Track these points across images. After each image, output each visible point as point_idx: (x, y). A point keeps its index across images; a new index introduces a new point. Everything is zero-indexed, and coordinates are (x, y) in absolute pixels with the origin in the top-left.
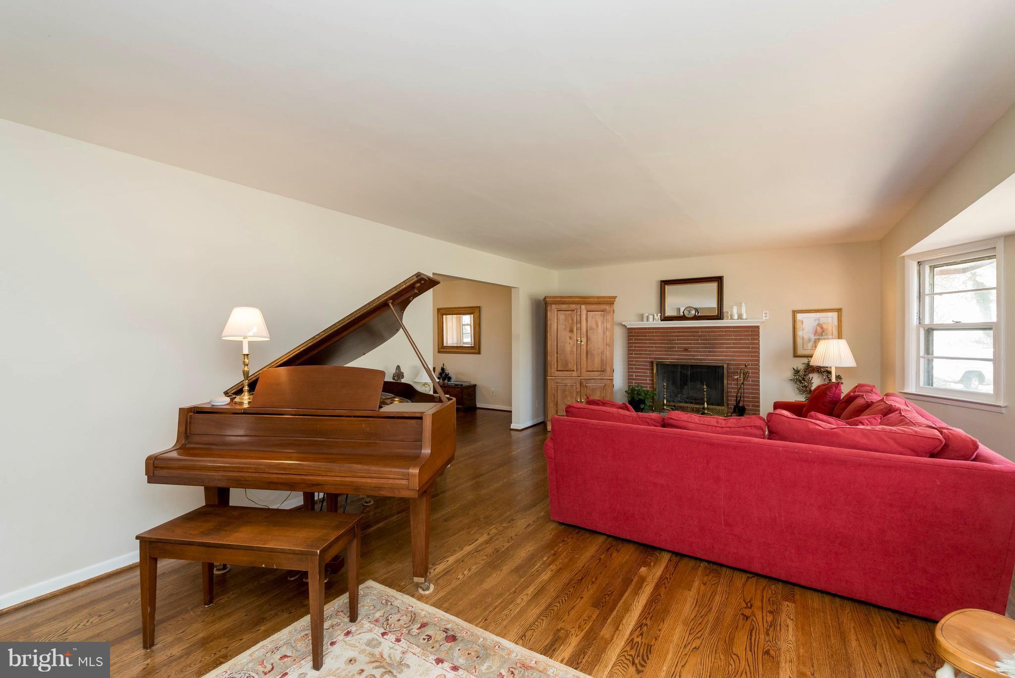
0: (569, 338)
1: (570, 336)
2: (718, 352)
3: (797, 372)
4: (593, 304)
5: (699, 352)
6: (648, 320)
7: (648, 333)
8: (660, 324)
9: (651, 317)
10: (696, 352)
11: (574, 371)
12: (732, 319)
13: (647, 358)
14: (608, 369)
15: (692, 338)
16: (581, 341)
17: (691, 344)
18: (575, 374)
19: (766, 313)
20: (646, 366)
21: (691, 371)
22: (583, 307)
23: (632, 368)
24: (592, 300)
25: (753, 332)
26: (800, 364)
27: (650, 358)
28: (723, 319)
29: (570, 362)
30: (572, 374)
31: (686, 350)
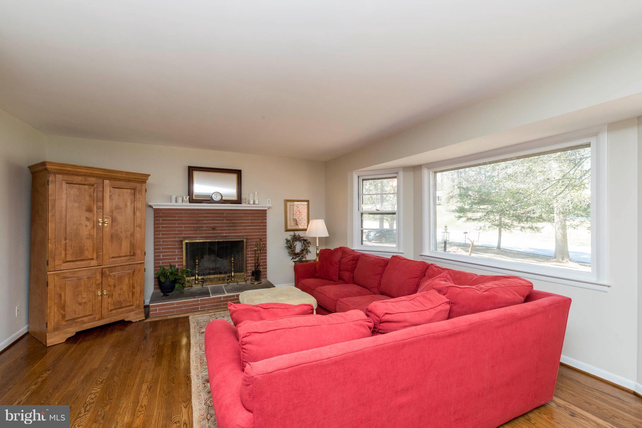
0: (85, 219)
1: (87, 216)
2: (238, 229)
3: (288, 241)
4: (120, 180)
5: (224, 230)
6: (176, 201)
7: (176, 213)
8: (187, 206)
9: (180, 200)
10: (222, 230)
11: (92, 259)
12: (249, 204)
13: (175, 238)
14: (138, 252)
15: (219, 218)
16: (103, 223)
17: (218, 223)
18: (94, 263)
19: (269, 201)
20: (175, 245)
21: (217, 247)
22: (107, 182)
23: (159, 249)
24: (120, 175)
25: (262, 214)
26: (289, 236)
27: (178, 238)
28: (241, 204)
29: (87, 249)
30: (89, 263)
31: (214, 229)
